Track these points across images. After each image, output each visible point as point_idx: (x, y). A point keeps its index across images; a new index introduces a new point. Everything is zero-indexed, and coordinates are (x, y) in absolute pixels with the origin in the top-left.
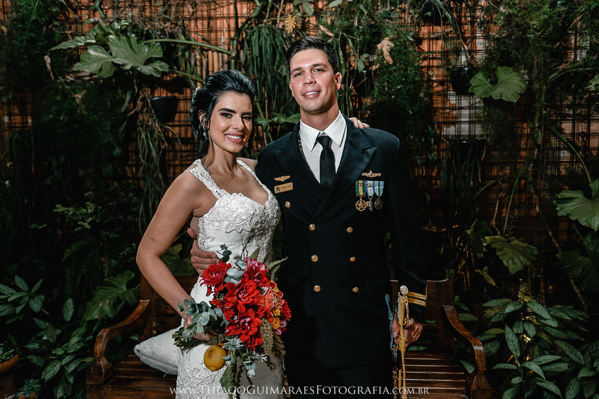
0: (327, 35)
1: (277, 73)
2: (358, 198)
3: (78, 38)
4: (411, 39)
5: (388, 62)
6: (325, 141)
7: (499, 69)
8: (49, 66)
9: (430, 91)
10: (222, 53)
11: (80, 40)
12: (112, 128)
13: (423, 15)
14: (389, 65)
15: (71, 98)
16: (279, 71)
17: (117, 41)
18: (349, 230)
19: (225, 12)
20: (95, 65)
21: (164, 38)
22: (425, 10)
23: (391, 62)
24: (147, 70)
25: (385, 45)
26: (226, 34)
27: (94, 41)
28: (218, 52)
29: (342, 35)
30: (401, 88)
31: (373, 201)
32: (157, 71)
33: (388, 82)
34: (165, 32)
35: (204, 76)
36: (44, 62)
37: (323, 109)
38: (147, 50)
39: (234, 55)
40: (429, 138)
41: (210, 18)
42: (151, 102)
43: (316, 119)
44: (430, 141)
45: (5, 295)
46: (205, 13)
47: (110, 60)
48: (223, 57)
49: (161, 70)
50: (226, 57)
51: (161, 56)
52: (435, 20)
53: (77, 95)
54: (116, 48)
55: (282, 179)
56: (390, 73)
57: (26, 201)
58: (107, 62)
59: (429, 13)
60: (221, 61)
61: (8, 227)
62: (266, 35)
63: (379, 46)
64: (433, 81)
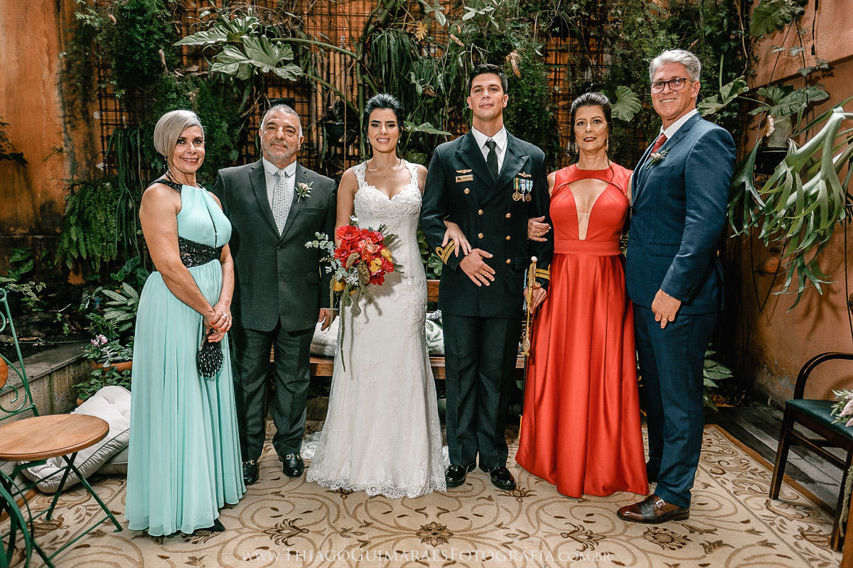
0: (457, 44)
1: (404, 79)
2: (515, 191)
3: (200, 33)
4: (539, 54)
5: (516, 76)
6: (492, 145)
7: (619, 87)
8: (164, 61)
9: (556, 106)
10: (345, 54)
11: (202, 35)
12: (229, 129)
13: (551, 30)
14: (518, 78)
15: (184, 96)
16: (406, 77)
17: (249, 41)
18: (508, 215)
19: (347, 10)
20: (232, 66)
21: (286, 37)
22: (554, 26)
23: (519, 75)
24: (281, 72)
25: (514, 58)
26: (347, 33)
27: (225, 40)
28: (341, 53)
29: (474, 48)
30: (527, 102)
31: (525, 194)
32: (293, 75)
33: (515, 95)
34: (286, 30)
35: (325, 78)
36: (159, 56)
37: (493, 118)
38: (277, 51)
39: (360, 58)
40: (553, 153)
41: (330, 14)
42: (271, 102)
43: (487, 125)
44: (554, 155)
45: (114, 300)
46: (326, 10)
47: (247, 62)
48: (345, 59)
49: (297, 74)
50: (349, 57)
51: (292, 59)
52: (563, 35)
53: (191, 93)
54: (250, 49)
55: (465, 171)
56: (519, 87)
57: (130, 205)
58: (244, 64)
59: (557, 29)
60: (343, 63)
61: (112, 232)
62: (394, 40)
63: (507, 58)
64: (559, 95)
